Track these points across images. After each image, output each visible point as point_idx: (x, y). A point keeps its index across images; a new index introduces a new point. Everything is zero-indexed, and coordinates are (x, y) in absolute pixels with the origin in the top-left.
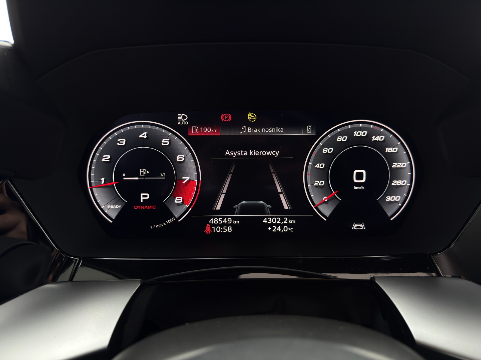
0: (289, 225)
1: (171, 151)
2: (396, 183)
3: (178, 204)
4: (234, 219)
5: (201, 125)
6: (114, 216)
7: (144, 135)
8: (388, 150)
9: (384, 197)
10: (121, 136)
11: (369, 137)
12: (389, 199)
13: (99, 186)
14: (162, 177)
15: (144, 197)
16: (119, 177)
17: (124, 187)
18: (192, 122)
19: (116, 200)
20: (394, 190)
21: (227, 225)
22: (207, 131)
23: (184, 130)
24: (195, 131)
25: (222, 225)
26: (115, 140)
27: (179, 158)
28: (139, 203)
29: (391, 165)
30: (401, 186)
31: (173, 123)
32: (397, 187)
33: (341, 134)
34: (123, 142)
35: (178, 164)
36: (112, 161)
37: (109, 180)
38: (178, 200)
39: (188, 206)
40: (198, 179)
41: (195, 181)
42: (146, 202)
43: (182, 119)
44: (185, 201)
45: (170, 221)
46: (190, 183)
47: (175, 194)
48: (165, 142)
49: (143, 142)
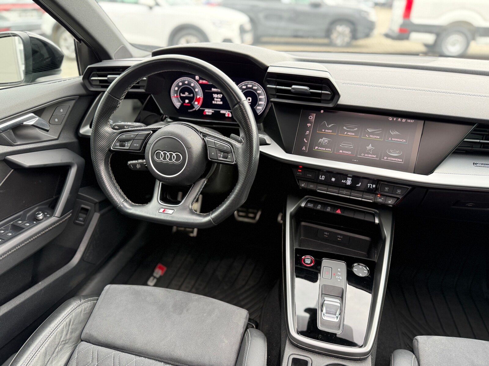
1: (194, 88)
2: (260, 103)
3: (196, 105)
4: (212, 110)
5: (203, 79)
6: (179, 106)
7: (186, 82)
8: (258, 92)
9: (256, 107)
10: (180, 82)
11: (252, 87)
12: (258, 108)
13: (174, 97)
14: (192, 95)
15: (187, 101)
16: (180, 95)
17: (181, 97)
18: (200, 78)
19: (180, 102)
20: (259, 105)
21: (210, 112)
22: (204, 82)
23: (198, 81)
24: (201, 81)
25: (209, 112)
27: (197, 90)
28: (185, 103)
29: (259, 96)
30: (262, 104)
31: (194, 79)
32: (261, 104)
33: (244, 85)
34: (181, 84)
35: (196, 92)
36: (178, 89)
37: (177, 95)
38: (196, 103)
39: (199, 105)
40: (202, 96)
41: (201, 97)
42: (187, 103)
43: (197, 78)
44: (198, 104)
45: (194, 109)
46: (200, 98)
47: (195, 101)
48: (192, 85)
49: (186, 84)
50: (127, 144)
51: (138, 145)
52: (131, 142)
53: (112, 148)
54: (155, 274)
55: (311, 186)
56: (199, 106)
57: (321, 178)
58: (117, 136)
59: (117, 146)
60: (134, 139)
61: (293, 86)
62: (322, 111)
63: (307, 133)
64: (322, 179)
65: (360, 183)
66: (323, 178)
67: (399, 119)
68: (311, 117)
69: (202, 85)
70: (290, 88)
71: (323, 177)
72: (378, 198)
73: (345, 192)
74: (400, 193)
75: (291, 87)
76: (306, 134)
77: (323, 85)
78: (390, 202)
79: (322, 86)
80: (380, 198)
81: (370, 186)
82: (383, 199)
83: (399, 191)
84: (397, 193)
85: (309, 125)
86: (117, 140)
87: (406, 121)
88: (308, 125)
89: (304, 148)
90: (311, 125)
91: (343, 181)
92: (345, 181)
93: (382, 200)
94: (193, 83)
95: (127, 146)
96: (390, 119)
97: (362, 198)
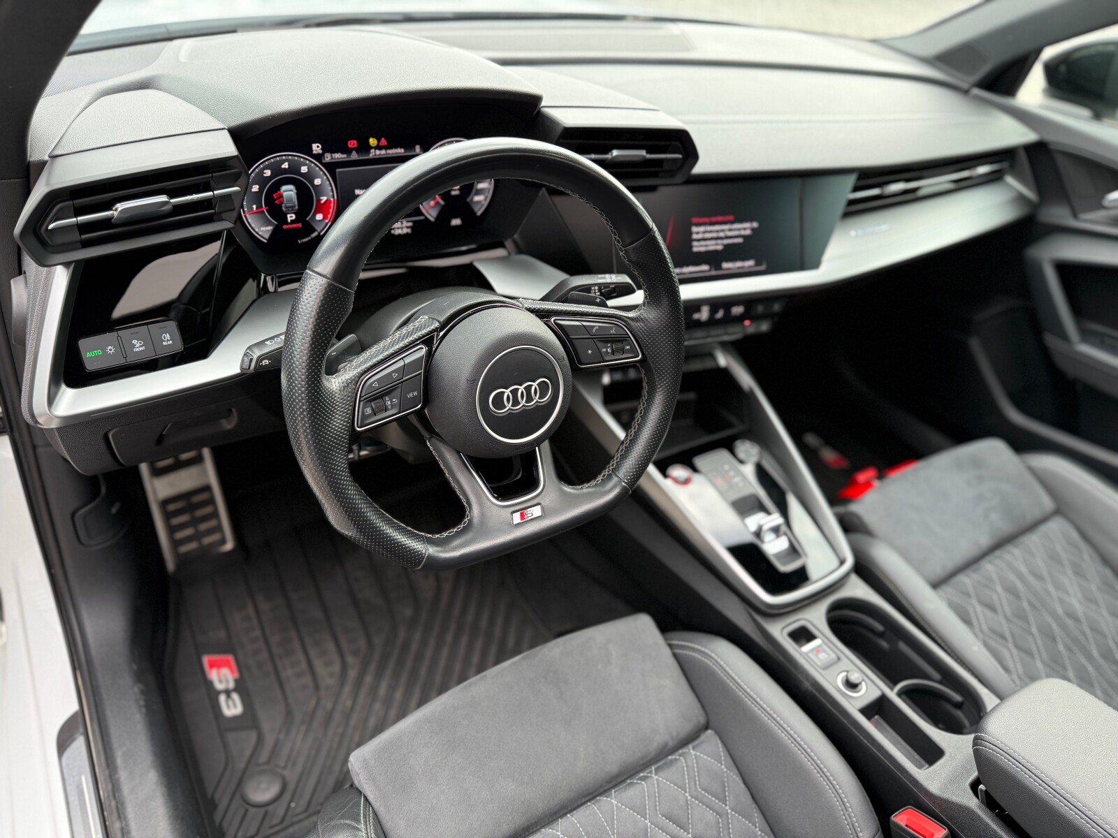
0: (407, 227)
1: (310, 176)
2: (480, 186)
3: (320, 221)
5: (332, 152)
6: (267, 236)
7: (285, 166)
9: (472, 198)
10: (266, 168)
12: (476, 199)
13: (252, 213)
15: (291, 217)
16: (268, 203)
17: (273, 210)
18: (325, 150)
19: (268, 223)
20: (479, 192)
22: (338, 156)
23: (318, 158)
24: (328, 158)
26: (262, 172)
27: (317, 182)
28: (287, 223)
30: (484, 189)
31: (309, 152)
32: (481, 189)
34: (268, 173)
35: (316, 187)
36: (261, 190)
37: (259, 206)
38: (319, 217)
39: (327, 221)
40: (334, 197)
41: (332, 199)
42: (293, 222)
43: (316, 148)
44: (325, 218)
45: (315, 234)
46: (328, 201)
47: (317, 212)
48: (304, 169)
49: (285, 171)
50: (389, 402)
51: (415, 393)
52: (400, 390)
53: (358, 429)
54: (219, 686)
56: (327, 224)
58: (358, 391)
59: (369, 416)
60: (402, 382)
61: (615, 153)
65: (722, 311)
69: (331, 168)
70: (606, 156)
72: (747, 327)
74: (778, 309)
77: (671, 144)
78: (764, 328)
80: (750, 326)
81: (736, 310)
83: (776, 307)
84: (774, 309)
86: (360, 401)
91: (695, 316)
92: (698, 315)
93: (753, 327)
94: (305, 165)
95: (393, 407)
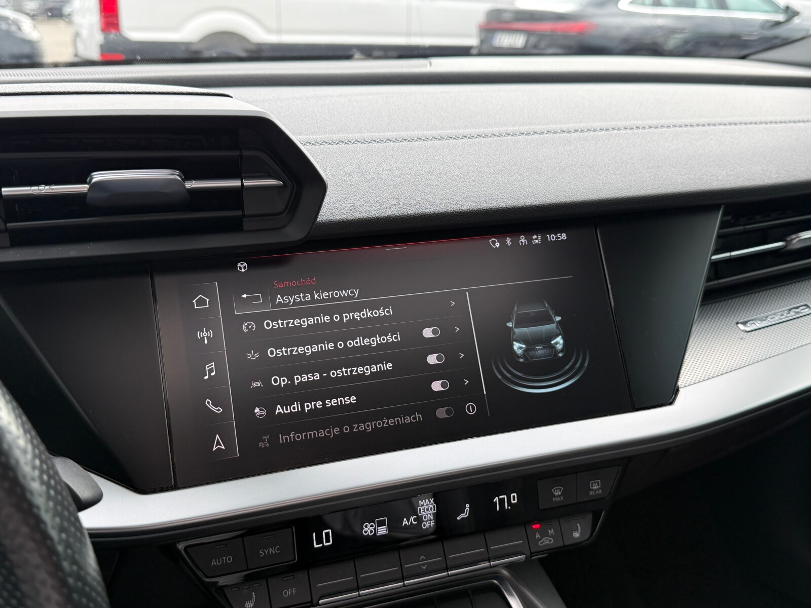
55: (288, 593)
57: (319, 541)
61: (98, 177)
62: (242, 266)
63: (211, 371)
64: (325, 544)
65: (468, 506)
66: (328, 541)
67: (523, 240)
68: (201, 302)
70: (83, 188)
71: (327, 534)
72: (538, 536)
73: (423, 562)
74: (600, 491)
75: (84, 182)
76: (206, 378)
77: (245, 153)
78: (576, 535)
79: (241, 156)
80: (544, 534)
81: (502, 501)
82: (551, 532)
83: (595, 487)
84: (591, 493)
85: (205, 335)
87: (544, 239)
88: (199, 335)
89: (218, 444)
90: (217, 333)
91: (405, 522)
92: (412, 519)
93: (552, 536)
96: (494, 243)
97: (489, 560)
